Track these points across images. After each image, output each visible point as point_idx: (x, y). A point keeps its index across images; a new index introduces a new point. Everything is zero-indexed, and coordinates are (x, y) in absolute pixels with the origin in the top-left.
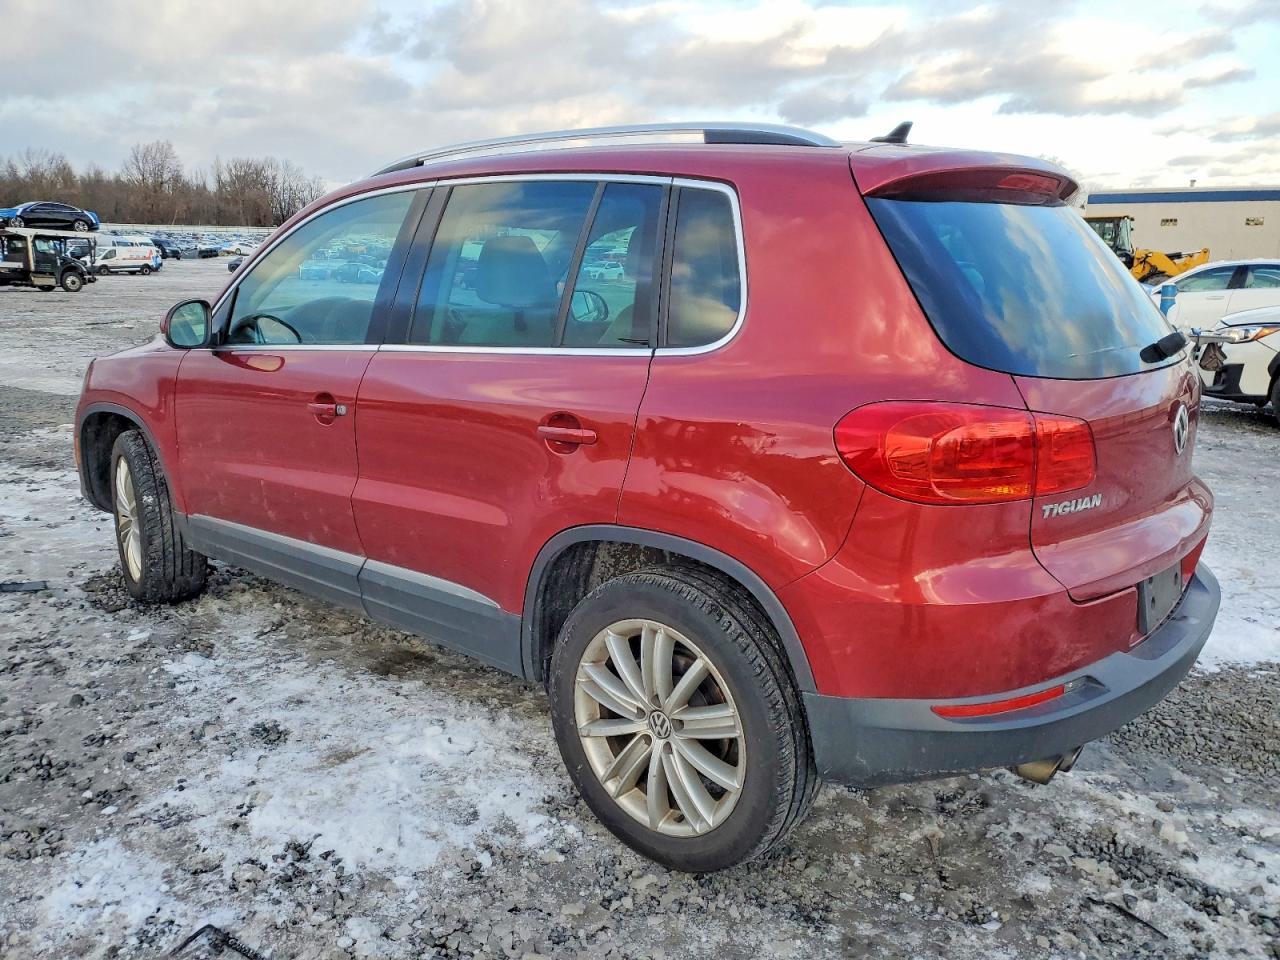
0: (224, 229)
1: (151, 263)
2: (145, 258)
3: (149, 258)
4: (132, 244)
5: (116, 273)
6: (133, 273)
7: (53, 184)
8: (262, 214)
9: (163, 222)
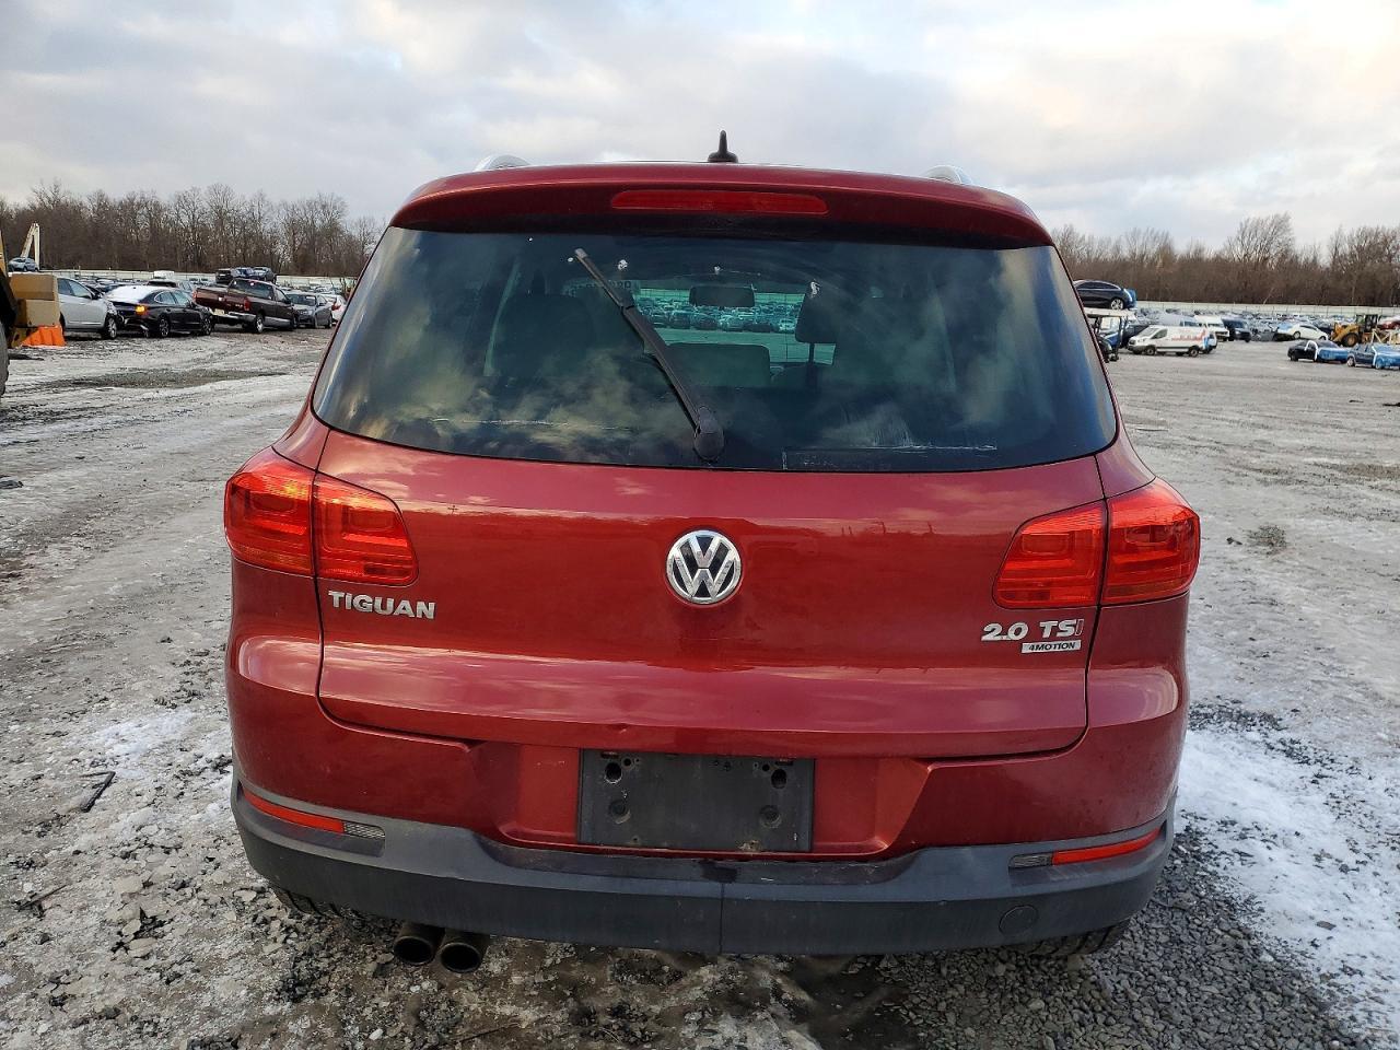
0: (1324, 309)
1: (1202, 345)
2: (1196, 339)
3: (1200, 339)
4: (1200, 325)
5: (1163, 354)
6: (1179, 354)
7: (1152, 263)
8: (1379, 292)
9: (1254, 301)
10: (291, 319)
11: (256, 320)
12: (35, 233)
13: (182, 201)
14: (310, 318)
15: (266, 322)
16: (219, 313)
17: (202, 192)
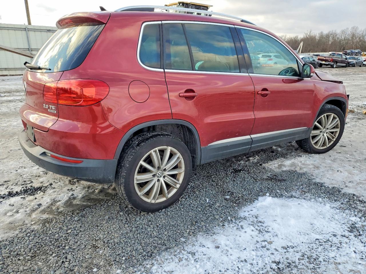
10: (346, 64)
11: (334, 64)
12: (302, 44)
13: (343, 32)
14: (354, 64)
15: (337, 65)
16: (324, 62)
17: (349, 29)
